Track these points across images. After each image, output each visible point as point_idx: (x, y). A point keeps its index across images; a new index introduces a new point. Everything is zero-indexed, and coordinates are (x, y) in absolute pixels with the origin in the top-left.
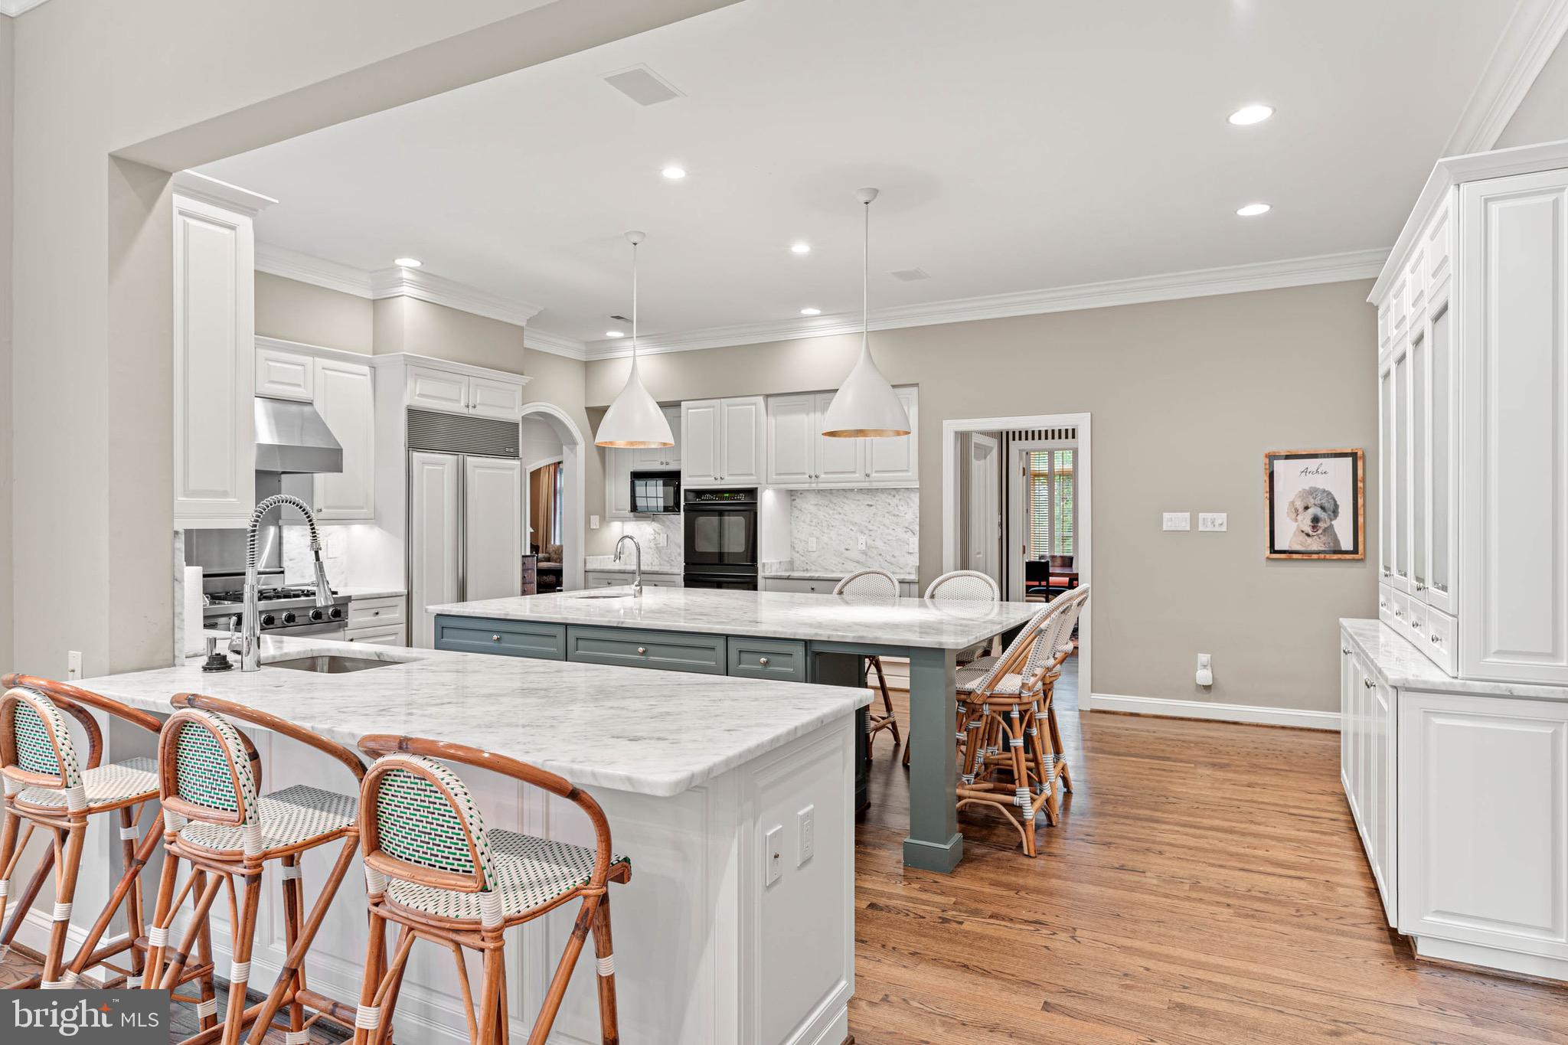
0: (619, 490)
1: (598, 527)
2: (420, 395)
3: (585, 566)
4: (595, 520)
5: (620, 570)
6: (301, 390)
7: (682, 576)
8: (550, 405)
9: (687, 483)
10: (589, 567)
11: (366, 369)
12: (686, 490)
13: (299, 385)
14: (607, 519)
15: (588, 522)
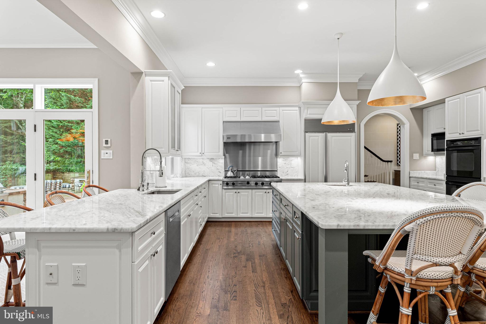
0: (427, 142)
1: (418, 159)
2: (309, 114)
3: (409, 175)
4: (416, 156)
5: (421, 177)
6: (276, 118)
7: (445, 181)
8: (389, 110)
9: (448, 137)
10: (411, 176)
11: (297, 108)
12: (447, 140)
13: (275, 117)
14: (424, 155)
15: (411, 156)
